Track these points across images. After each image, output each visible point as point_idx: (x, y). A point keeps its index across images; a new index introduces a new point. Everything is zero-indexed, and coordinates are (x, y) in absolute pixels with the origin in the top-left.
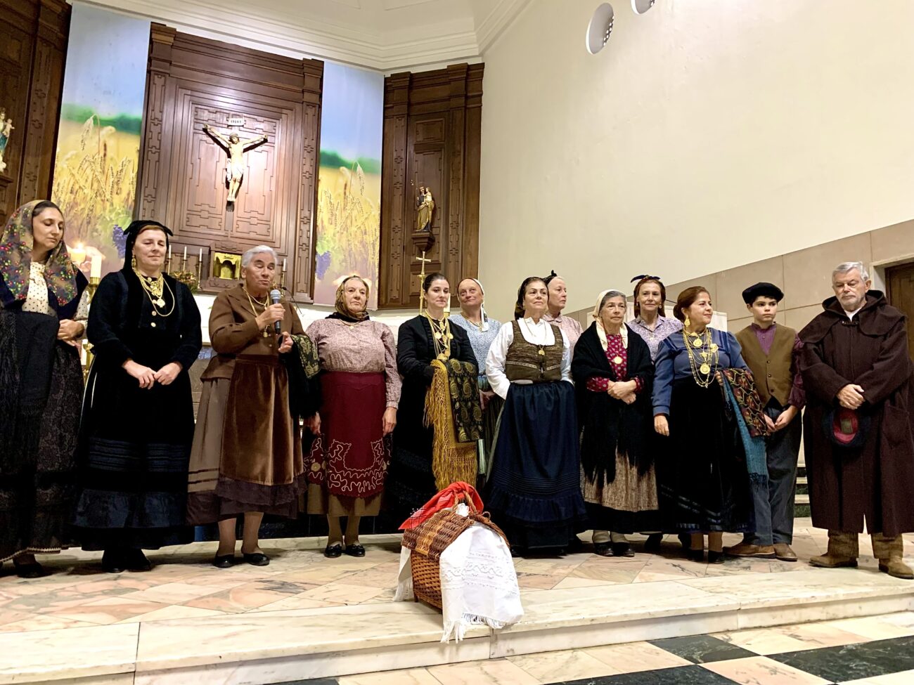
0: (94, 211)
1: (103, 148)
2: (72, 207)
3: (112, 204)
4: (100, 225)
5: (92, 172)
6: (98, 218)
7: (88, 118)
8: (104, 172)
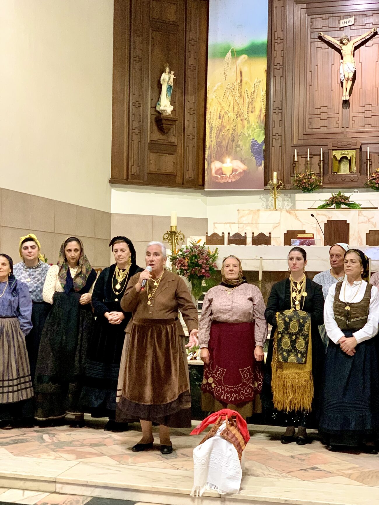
0: (236, 130)
1: (239, 75)
2: (221, 129)
3: (249, 122)
4: (241, 141)
5: (233, 98)
6: (240, 136)
7: (227, 52)
8: (241, 95)
